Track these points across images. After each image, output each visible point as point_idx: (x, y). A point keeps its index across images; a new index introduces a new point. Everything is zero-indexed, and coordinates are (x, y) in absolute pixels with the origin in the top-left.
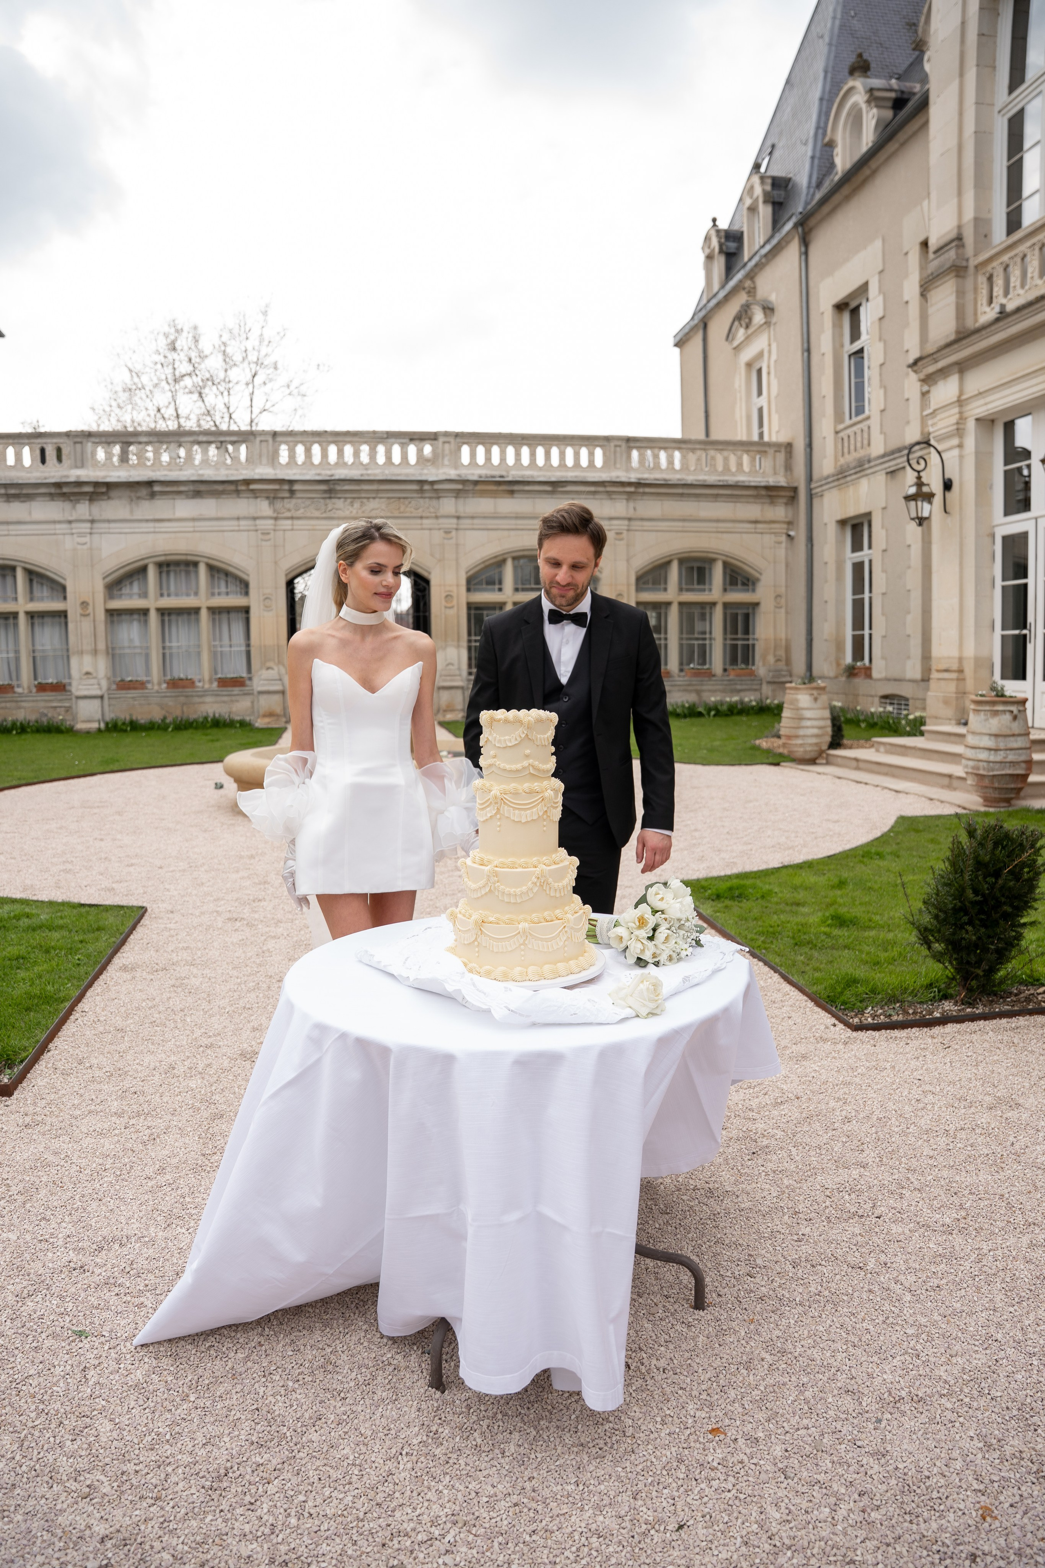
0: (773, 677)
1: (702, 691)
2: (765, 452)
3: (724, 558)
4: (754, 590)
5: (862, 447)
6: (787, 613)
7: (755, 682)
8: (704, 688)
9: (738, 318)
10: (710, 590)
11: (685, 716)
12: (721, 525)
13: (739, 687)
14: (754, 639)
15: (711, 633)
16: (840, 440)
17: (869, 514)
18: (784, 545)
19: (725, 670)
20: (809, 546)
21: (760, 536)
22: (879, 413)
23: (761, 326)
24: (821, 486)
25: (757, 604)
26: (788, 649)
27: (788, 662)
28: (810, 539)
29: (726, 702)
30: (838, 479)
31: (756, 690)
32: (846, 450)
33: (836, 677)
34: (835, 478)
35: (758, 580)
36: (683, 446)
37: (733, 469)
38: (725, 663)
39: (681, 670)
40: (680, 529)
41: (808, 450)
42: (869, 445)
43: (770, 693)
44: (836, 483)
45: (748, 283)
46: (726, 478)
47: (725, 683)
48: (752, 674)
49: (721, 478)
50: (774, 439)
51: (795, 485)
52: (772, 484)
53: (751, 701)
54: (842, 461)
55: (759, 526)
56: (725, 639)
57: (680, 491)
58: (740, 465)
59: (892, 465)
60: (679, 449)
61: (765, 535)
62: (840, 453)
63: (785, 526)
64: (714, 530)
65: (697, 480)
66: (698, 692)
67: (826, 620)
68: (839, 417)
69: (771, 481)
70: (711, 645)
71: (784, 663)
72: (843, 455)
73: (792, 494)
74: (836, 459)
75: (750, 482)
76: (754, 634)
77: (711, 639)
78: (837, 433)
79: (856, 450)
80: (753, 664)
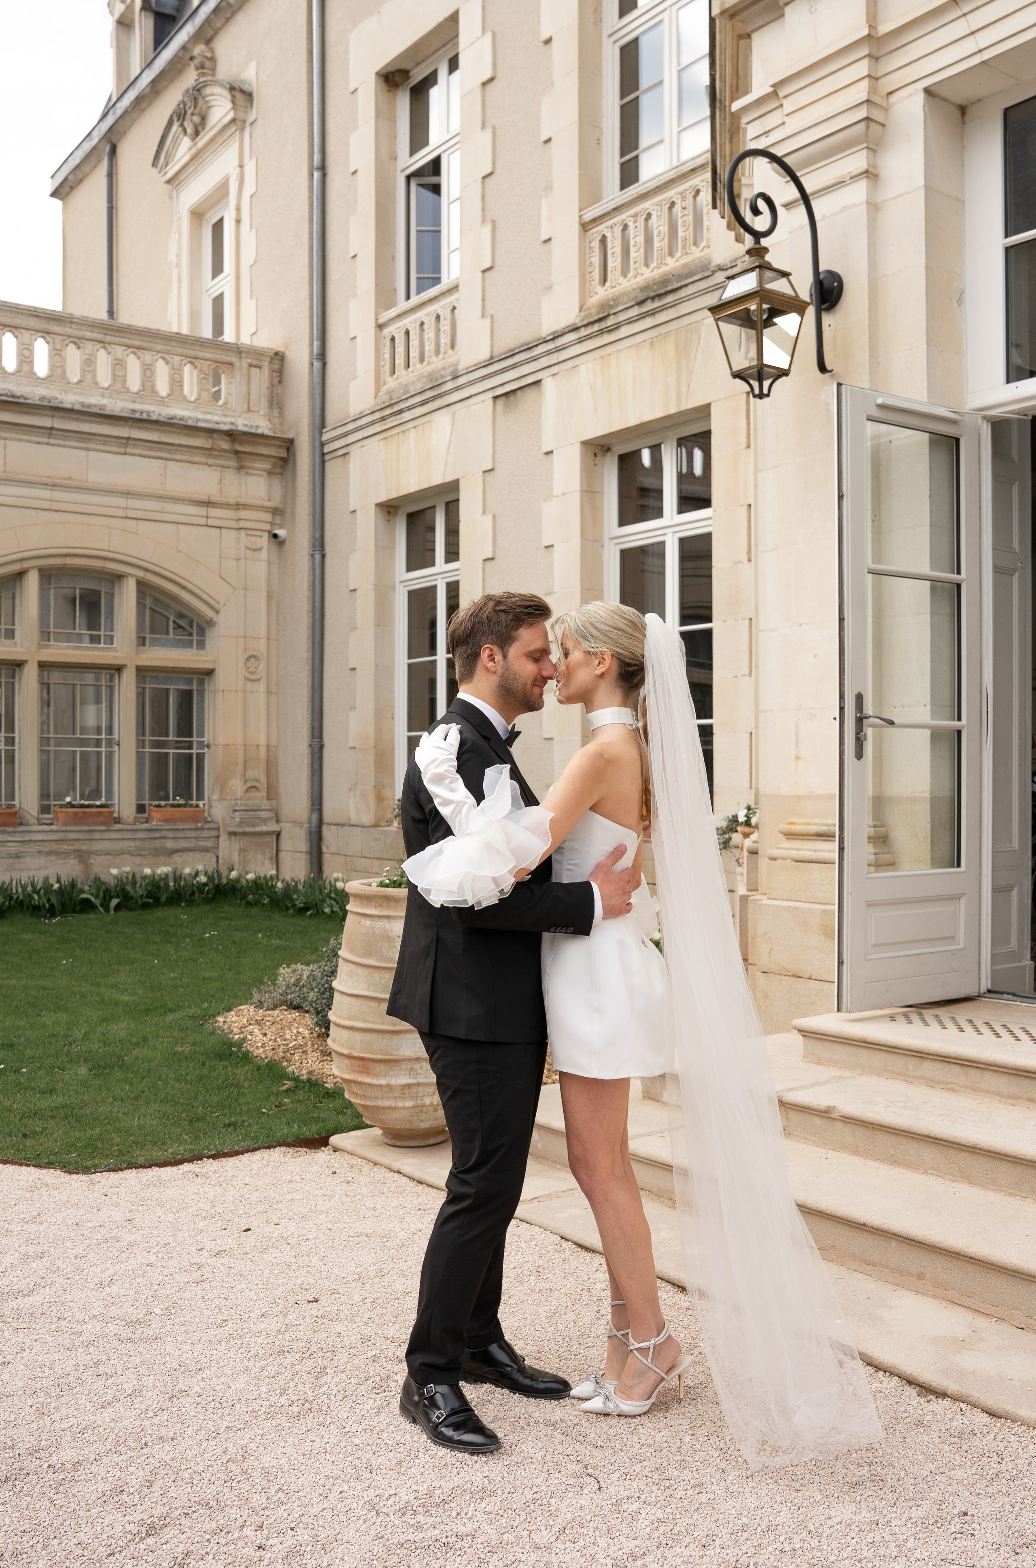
0: (241, 823)
1: (90, 853)
2: (231, 364)
3: (140, 574)
4: (201, 645)
5: (437, 352)
6: (269, 692)
7: (205, 834)
8: (96, 846)
9: (180, 115)
10: (110, 639)
11: (52, 912)
12: (133, 503)
13: (170, 844)
14: (201, 745)
15: (110, 730)
16: (388, 342)
17: (453, 487)
18: (264, 554)
19: (141, 809)
20: (318, 557)
21: (216, 532)
22: (480, 275)
23: (226, 127)
24: (346, 435)
25: (210, 673)
26: (271, 766)
27: (272, 792)
28: (319, 545)
29: (145, 877)
30: (383, 419)
31: (206, 850)
32: (400, 360)
33: (376, 825)
34: (377, 415)
35: (211, 623)
36: (56, 328)
37: (163, 387)
38: (140, 795)
39: (45, 809)
40: (46, 505)
41: (317, 365)
42: (453, 346)
43: (236, 857)
44: (378, 428)
45: (199, 49)
46: (147, 407)
47: (141, 835)
48: (200, 818)
49: (137, 407)
50: (245, 340)
51: (290, 435)
52: (241, 428)
53: (197, 874)
54: (391, 383)
55: (214, 512)
56: (141, 744)
57: (47, 422)
58: (176, 383)
59: (508, 379)
60: (46, 333)
61: (224, 531)
62: (387, 367)
63: (268, 517)
64: (121, 513)
65: (82, 404)
66: (83, 857)
67: (353, 708)
68: (384, 298)
69: (242, 424)
70: (110, 756)
71: (264, 794)
72: (393, 372)
73: (283, 453)
74: (378, 382)
75: (198, 420)
76: (201, 734)
77: (110, 743)
78: (380, 327)
79: (422, 360)
80: (200, 797)
